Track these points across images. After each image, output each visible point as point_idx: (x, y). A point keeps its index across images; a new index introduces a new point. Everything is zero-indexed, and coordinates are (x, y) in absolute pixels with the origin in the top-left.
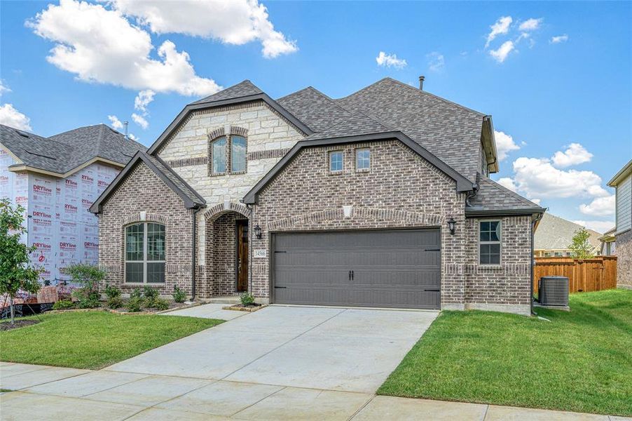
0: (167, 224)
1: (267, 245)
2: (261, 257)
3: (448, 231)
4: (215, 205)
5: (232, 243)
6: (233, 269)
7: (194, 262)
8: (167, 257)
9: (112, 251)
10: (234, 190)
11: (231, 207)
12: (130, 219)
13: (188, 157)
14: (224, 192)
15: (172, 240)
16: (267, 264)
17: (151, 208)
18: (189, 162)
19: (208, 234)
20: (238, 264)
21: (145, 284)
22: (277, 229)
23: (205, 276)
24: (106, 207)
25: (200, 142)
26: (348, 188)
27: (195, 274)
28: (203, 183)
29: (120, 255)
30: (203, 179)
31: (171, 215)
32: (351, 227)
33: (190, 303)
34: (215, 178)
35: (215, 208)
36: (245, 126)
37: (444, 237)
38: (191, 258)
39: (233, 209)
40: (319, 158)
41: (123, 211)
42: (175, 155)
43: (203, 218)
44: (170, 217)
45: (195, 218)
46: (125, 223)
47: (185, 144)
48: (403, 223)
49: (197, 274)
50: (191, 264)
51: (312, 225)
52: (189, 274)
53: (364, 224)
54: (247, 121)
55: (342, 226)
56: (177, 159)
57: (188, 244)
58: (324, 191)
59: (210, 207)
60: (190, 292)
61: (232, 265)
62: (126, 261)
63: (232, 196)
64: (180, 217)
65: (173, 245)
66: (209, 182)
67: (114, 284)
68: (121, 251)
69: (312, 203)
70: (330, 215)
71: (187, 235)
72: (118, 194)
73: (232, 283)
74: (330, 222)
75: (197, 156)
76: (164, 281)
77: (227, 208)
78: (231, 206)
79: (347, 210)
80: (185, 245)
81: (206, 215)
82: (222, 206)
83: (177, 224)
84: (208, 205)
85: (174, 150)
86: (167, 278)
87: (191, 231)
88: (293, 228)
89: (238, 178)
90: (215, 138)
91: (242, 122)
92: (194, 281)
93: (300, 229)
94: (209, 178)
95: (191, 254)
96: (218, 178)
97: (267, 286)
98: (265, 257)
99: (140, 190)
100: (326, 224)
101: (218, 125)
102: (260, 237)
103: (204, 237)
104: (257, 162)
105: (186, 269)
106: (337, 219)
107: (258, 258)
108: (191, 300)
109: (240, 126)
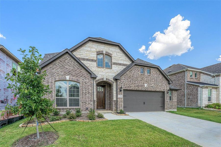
0: (81, 83)
1: (123, 94)
2: (121, 97)
3: (166, 93)
8: (80, 96)
10: (108, 74)
12: (59, 78)
13: (88, 58)
14: (104, 74)
16: (123, 99)
17: (72, 75)
18: (88, 60)
21: (68, 107)
22: (126, 89)
25: (93, 53)
26: (146, 79)
28: (95, 69)
30: (94, 67)
32: (146, 90)
34: (99, 68)
35: (100, 79)
36: (111, 53)
37: (166, 94)
38: (93, 97)
39: (107, 80)
40: (138, 69)
41: (55, 74)
42: (81, 55)
44: (82, 80)
46: (57, 80)
47: (86, 52)
48: (158, 90)
51: (136, 88)
53: (149, 89)
54: (112, 51)
55: (144, 89)
56: (82, 57)
58: (139, 79)
59: (97, 79)
62: (56, 97)
63: (107, 76)
64: (87, 81)
65: (84, 91)
66: (97, 69)
69: (136, 82)
70: (141, 86)
71: (91, 88)
72: (51, 66)
74: (141, 88)
75: (92, 58)
77: (105, 80)
79: (146, 85)
80: (90, 92)
81: (96, 81)
82: (103, 79)
83: (86, 83)
85: (80, 53)
88: (131, 89)
89: (109, 70)
90: (99, 53)
91: (110, 51)
93: (133, 89)
94: (97, 68)
96: (101, 68)
99: (65, 66)
100: (140, 88)
101: (100, 49)
102: (121, 91)
104: (115, 66)
105: (91, 101)
106: (143, 87)
109: (109, 52)
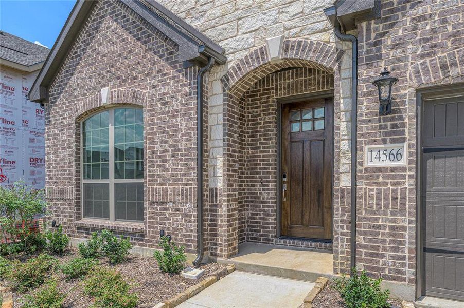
0: (146, 104)
1: (408, 132)
2: (394, 164)
4: (246, 53)
5: (271, 143)
6: (272, 194)
7: (201, 180)
8: (147, 172)
9: (62, 164)
11: (286, 50)
12: (85, 104)
14: (268, 19)
15: (157, 138)
16: (411, 185)
17: (118, 78)
19: (229, 122)
20: (282, 183)
21: (112, 222)
23: (223, 211)
24: (53, 90)
27: (202, 206)
29: (73, 170)
31: (154, 87)
33: (193, 273)
35: (246, 61)
38: (194, 174)
39: (291, 54)
41: (76, 93)
43: (218, 87)
44: (152, 91)
45: (202, 86)
46: (80, 113)
49: (207, 205)
50: (194, 185)
52: (190, 207)
57: (188, 143)
59: (232, 61)
60: (193, 246)
61: (271, 186)
62: (83, 181)
63: (287, 24)
64: (171, 88)
65: (158, 147)
67: (65, 220)
68: (74, 164)
71: (186, 125)
73: (271, 219)
76: (141, 218)
77: (274, 53)
78: (286, 47)
80: (182, 145)
81: (225, 80)
82: (263, 52)
83: (165, 104)
84: (229, 58)
86: (148, 212)
87: (194, 114)
92: (201, 220)
95: (193, 164)
97: (408, 248)
98: (403, 162)
102: (383, 108)
103: (221, 127)
105: (185, 195)
107: (379, 170)
108: (198, 265)
